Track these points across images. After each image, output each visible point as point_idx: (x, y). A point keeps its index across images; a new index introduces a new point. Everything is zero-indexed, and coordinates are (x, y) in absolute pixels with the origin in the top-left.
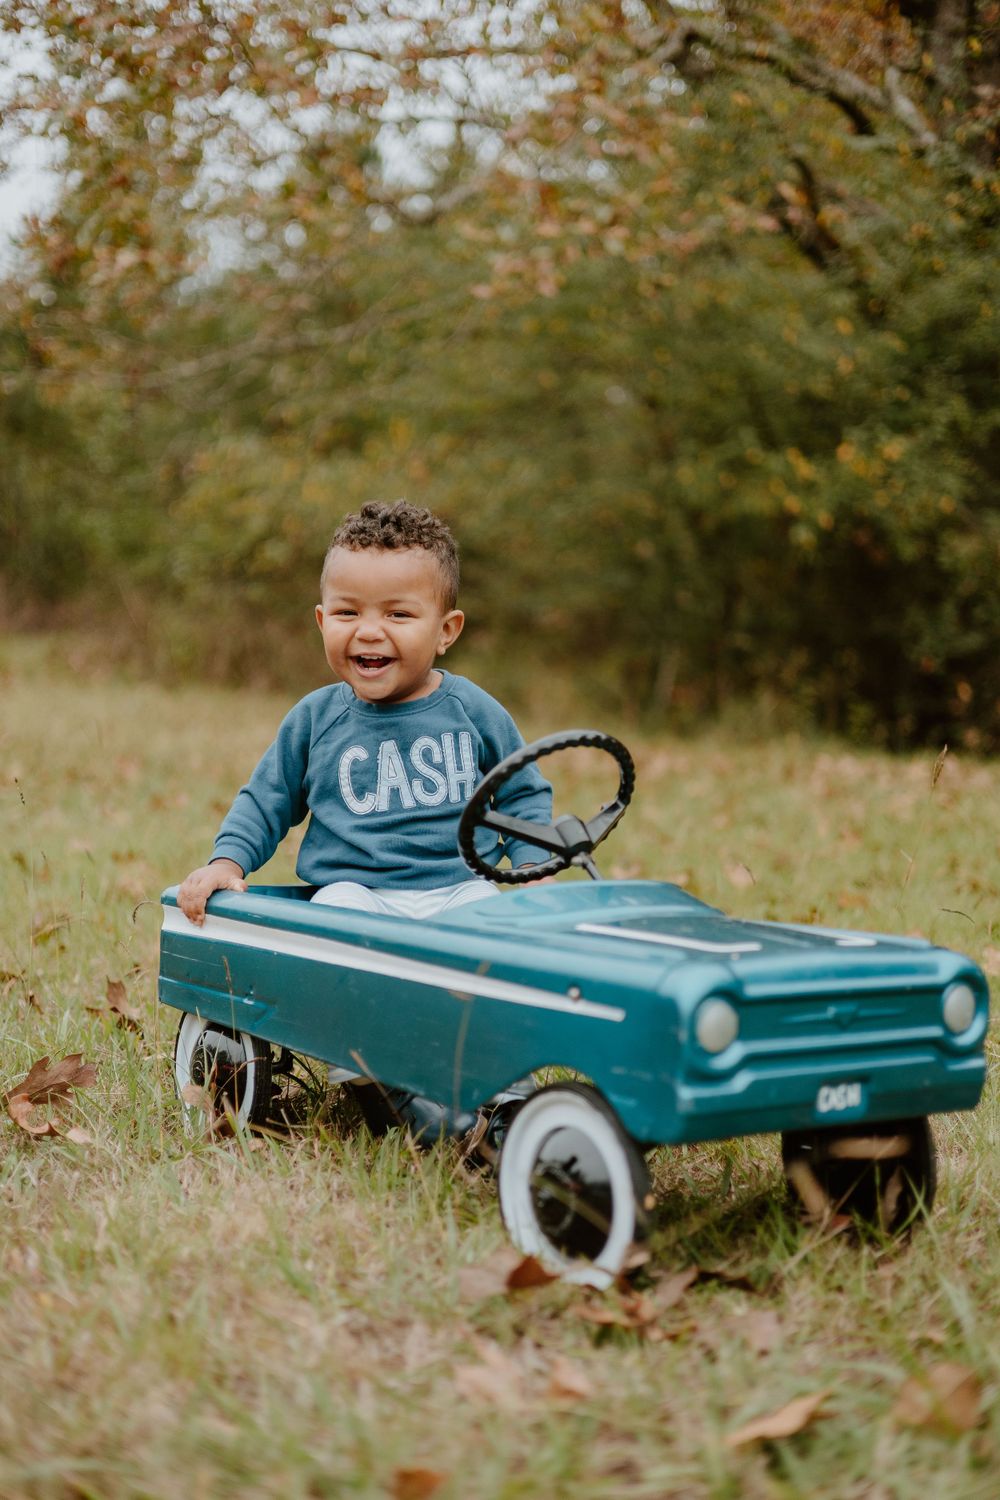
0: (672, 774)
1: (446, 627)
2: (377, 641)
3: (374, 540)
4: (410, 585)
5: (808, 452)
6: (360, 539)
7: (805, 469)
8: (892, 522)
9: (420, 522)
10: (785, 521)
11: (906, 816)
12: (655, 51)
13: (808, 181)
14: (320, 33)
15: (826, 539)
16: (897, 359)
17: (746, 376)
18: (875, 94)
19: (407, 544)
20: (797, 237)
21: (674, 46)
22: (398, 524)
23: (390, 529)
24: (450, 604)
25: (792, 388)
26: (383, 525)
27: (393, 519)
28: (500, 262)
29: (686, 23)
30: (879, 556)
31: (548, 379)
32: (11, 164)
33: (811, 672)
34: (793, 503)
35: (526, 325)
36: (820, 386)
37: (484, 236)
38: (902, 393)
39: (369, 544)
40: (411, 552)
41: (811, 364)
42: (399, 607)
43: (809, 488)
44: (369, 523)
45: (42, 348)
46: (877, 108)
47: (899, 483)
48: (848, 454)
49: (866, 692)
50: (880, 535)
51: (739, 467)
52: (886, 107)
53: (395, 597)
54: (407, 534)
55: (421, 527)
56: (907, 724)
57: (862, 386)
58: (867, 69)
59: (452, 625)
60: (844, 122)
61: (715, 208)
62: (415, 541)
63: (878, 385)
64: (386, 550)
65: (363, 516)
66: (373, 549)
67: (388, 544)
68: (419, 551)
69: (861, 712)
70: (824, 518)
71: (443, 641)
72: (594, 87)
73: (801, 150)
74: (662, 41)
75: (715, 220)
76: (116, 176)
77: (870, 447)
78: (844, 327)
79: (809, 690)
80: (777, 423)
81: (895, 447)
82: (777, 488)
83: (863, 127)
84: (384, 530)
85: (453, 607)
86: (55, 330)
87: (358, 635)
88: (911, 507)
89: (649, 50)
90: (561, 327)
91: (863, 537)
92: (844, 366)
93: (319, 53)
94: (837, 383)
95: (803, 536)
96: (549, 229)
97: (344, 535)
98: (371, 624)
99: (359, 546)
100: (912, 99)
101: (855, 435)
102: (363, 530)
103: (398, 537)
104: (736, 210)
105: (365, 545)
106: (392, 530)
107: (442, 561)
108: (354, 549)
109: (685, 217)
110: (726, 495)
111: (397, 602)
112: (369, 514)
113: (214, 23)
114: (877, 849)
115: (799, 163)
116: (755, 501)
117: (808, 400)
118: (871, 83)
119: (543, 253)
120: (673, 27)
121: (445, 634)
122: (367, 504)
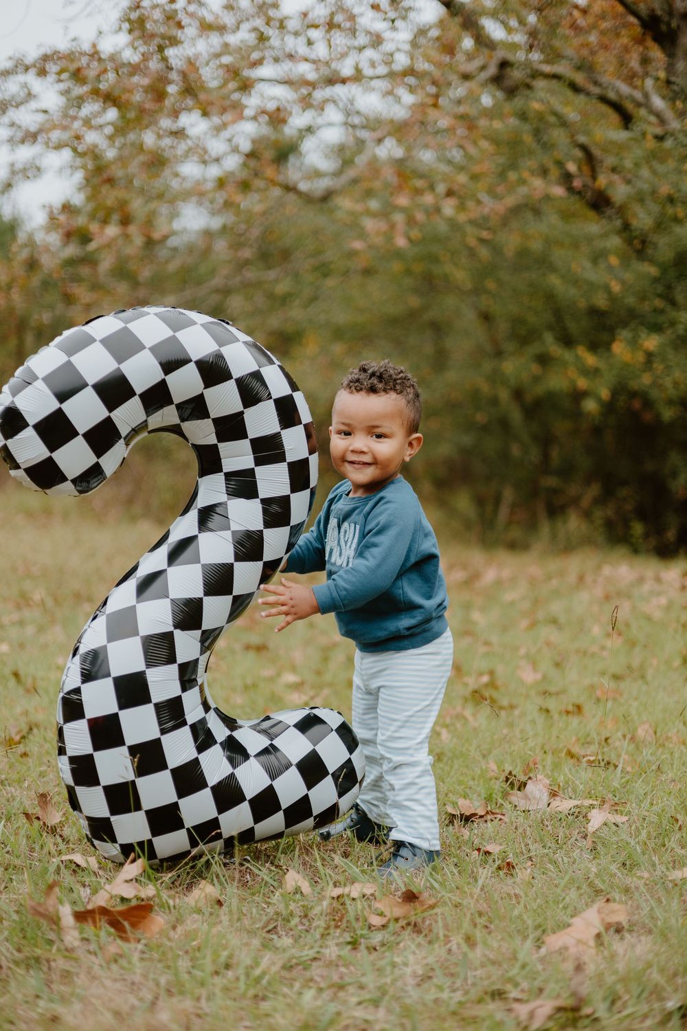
0: (499, 583)
1: (410, 444)
2: (363, 452)
3: (363, 387)
4: (385, 416)
5: (594, 347)
6: (356, 386)
7: (590, 360)
8: (655, 394)
9: (394, 377)
10: (578, 396)
11: (658, 615)
12: (479, 75)
13: (590, 158)
14: (247, 73)
15: (609, 408)
16: (656, 280)
17: (550, 297)
18: (638, 95)
19: (385, 390)
20: (584, 197)
21: (492, 70)
22: (380, 378)
23: (375, 381)
24: (413, 428)
25: (582, 304)
26: (371, 377)
27: (378, 374)
28: (369, 224)
29: (500, 54)
30: (648, 417)
31: (414, 301)
32: (42, 167)
33: (600, 501)
34: (582, 383)
35: (396, 266)
36: (601, 301)
37: (359, 207)
38: (659, 303)
39: (361, 389)
40: (388, 395)
41: (592, 286)
42: (379, 431)
43: (594, 373)
44: (363, 376)
45: (69, 291)
46: (639, 105)
47: (658, 366)
48: (619, 348)
49: (642, 514)
50: (648, 403)
51: (544, 360)
52: (646, 104)
53: (376, 423)
54: (386, 384)
55: (395, 380)
56: (671, 535)
57: (631, 300)
58: (630, 78)
59: (415, 443)
60: (614, 117)
61: (522, 182)
62: (391, 389)
63: (643, 298)
64: (371, 394)
65: (360, 370)
66: (362, 393)
67: (373, 390)
68: (393, 395)
69: (638, 529)
70: (605, 393)
71: (408, 453)
72: (431, 103)
73: (582, 139)
74: (483, 68)
75: (523, 190)
76: (105, 176)
77: (634, 343)
78: (614, 260)
79: (599, 514)
80: (573, 327)
81: (652, 342)
82: (572, 373)
83: (627, 119)
84: (371, 381)
85: (416, 431)
86: (77, 279)
87: (351, 448)
88: (668, 382)
89: (474, 74)
90: (418, 268)
91: (637, 404)
92: (616, 288)
93: (246, 86)
94: (612, 298)
95: (590, 406)
96: (403, 201)
97: (345, 383)
98: (360, 441)
99: (354, 391)
100: (663, 98)
101: (625, 334)
102: (358, 381)
103: (380, 386)
104: (538, 183)
105: (359, 390)
106: (375, 382)
107: (409, 402)
108: (352, 393)
109: (500, 189)
110: (536, 379)
111: (377, 427)
112: (364, 370)
113: (170, 69)
114: (632, 644)
115: (584, 148)
116: (557, 382)
117: (594, 312)
118: (635, 87)
119: (399, 218)
120: (491, 57)
121: (410, 449)
122: (364, 363)
